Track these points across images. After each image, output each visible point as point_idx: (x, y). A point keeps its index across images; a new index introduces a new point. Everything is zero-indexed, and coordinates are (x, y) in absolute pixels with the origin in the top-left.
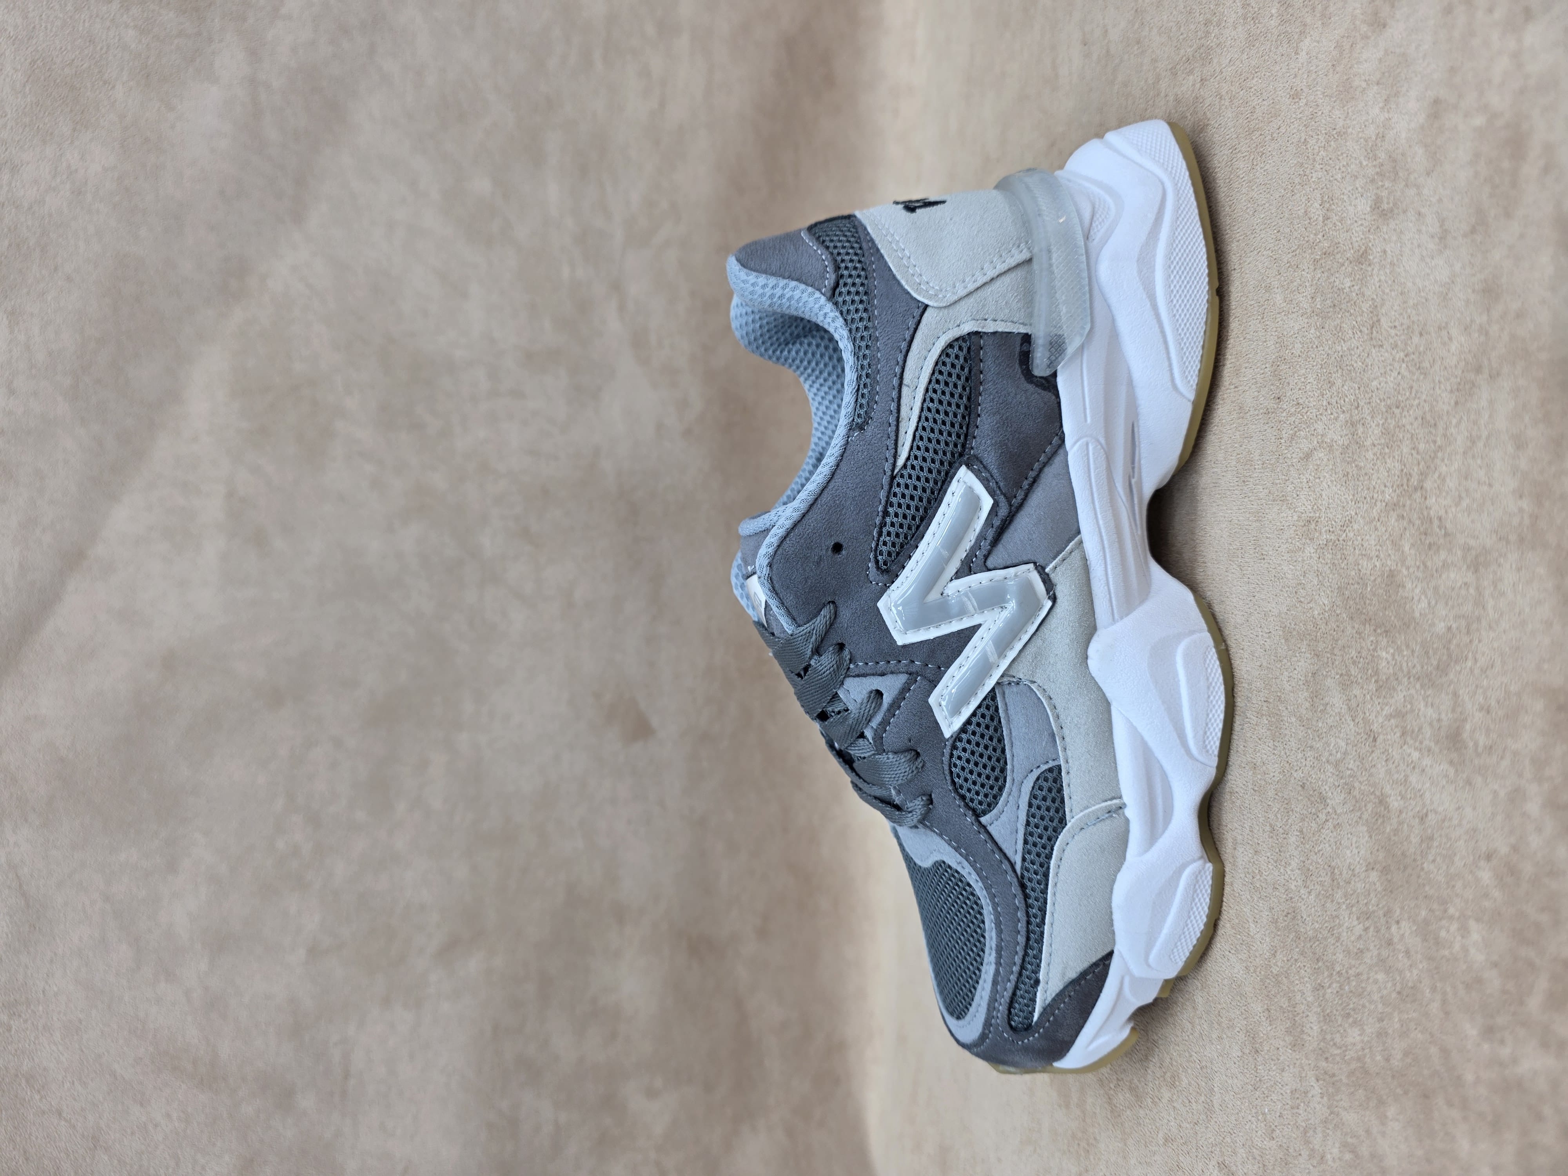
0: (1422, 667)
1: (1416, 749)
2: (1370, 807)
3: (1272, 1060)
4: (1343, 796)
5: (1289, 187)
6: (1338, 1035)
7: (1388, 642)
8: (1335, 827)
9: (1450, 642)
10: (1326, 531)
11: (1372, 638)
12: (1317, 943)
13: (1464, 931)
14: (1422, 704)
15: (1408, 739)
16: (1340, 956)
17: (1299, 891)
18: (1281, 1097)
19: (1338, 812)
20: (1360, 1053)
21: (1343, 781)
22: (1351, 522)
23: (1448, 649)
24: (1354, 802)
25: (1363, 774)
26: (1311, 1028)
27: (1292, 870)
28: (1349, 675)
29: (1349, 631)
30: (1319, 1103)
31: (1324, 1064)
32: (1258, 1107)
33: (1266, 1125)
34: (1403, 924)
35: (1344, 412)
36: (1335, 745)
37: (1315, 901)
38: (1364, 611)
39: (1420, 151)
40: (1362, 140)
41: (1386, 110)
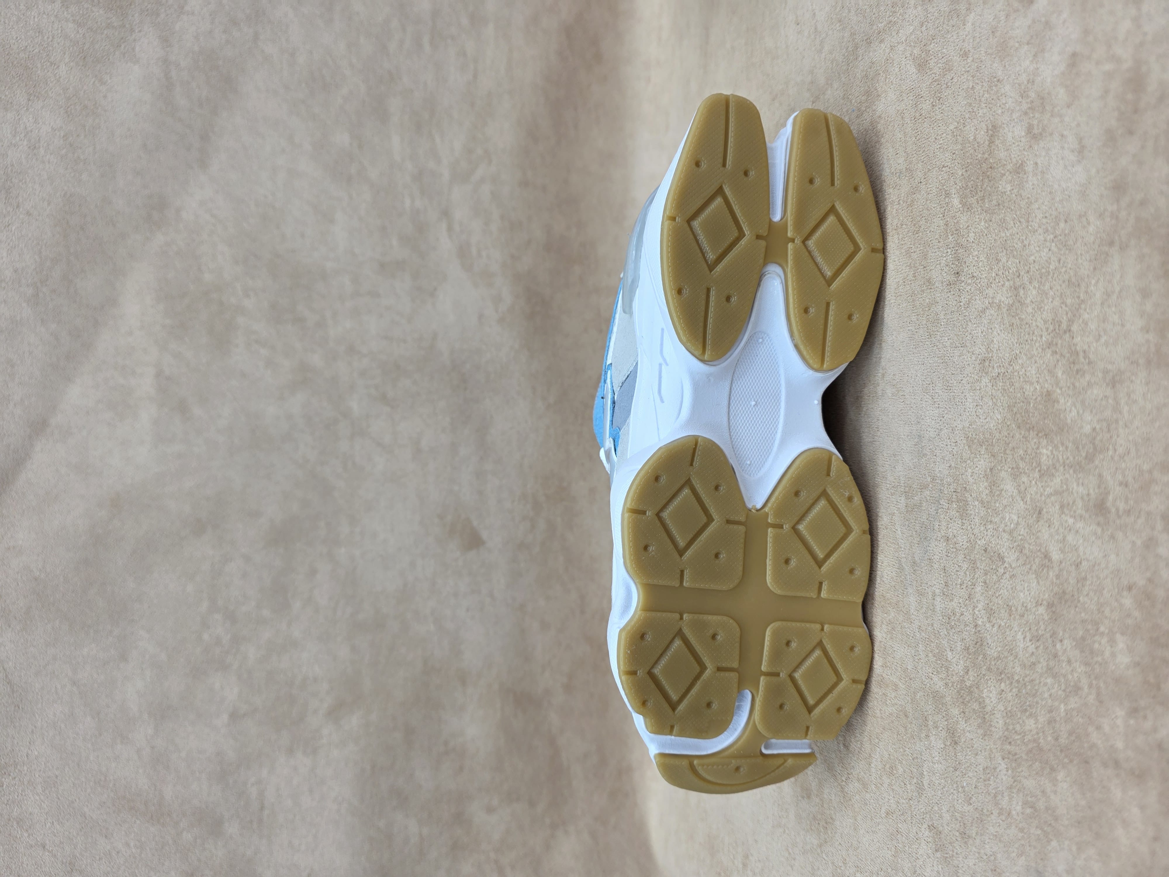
0: (1074, 458)
1: (1071, 516)
2: (1037, 560)
3: (968, 748)
4: (1017, 554)
5: (961, 121)
6: (1018, 725)
7: (1048, 442)
8: (1011, 577)
9: (1094, 438)
10: (997, 367)
11: (1035, 440)
12: (1000, 661)
13: (1112, 641)
14: (1075, 485)
15: (1065, 510)
16: (1018, 669)
17: (985, 626)
18: (975, 774)
19: (1013, 566)
20: (1036, 736)
21: (1016, 544)
22: (1016, 359)
23: (1094, 444)
24: (1025, 558)
25: (1032, 537)
26: (998, 722)
27: (979, 611)
28: (1018, 468)
29: (1017, 436)
30: (1006, 775)
31: (1008, 747)
32: (958, 783)
33: (964, 795)
34: (1066, 642)
35: (1008, 280)
36: (1009, 519)
37: (997, 632)
38: (1028, 421)
39: (1062, 91)
40: (1017, 85)
41: (1034, 62)
